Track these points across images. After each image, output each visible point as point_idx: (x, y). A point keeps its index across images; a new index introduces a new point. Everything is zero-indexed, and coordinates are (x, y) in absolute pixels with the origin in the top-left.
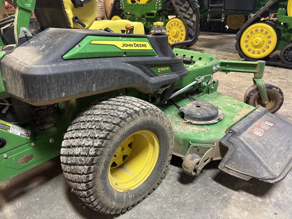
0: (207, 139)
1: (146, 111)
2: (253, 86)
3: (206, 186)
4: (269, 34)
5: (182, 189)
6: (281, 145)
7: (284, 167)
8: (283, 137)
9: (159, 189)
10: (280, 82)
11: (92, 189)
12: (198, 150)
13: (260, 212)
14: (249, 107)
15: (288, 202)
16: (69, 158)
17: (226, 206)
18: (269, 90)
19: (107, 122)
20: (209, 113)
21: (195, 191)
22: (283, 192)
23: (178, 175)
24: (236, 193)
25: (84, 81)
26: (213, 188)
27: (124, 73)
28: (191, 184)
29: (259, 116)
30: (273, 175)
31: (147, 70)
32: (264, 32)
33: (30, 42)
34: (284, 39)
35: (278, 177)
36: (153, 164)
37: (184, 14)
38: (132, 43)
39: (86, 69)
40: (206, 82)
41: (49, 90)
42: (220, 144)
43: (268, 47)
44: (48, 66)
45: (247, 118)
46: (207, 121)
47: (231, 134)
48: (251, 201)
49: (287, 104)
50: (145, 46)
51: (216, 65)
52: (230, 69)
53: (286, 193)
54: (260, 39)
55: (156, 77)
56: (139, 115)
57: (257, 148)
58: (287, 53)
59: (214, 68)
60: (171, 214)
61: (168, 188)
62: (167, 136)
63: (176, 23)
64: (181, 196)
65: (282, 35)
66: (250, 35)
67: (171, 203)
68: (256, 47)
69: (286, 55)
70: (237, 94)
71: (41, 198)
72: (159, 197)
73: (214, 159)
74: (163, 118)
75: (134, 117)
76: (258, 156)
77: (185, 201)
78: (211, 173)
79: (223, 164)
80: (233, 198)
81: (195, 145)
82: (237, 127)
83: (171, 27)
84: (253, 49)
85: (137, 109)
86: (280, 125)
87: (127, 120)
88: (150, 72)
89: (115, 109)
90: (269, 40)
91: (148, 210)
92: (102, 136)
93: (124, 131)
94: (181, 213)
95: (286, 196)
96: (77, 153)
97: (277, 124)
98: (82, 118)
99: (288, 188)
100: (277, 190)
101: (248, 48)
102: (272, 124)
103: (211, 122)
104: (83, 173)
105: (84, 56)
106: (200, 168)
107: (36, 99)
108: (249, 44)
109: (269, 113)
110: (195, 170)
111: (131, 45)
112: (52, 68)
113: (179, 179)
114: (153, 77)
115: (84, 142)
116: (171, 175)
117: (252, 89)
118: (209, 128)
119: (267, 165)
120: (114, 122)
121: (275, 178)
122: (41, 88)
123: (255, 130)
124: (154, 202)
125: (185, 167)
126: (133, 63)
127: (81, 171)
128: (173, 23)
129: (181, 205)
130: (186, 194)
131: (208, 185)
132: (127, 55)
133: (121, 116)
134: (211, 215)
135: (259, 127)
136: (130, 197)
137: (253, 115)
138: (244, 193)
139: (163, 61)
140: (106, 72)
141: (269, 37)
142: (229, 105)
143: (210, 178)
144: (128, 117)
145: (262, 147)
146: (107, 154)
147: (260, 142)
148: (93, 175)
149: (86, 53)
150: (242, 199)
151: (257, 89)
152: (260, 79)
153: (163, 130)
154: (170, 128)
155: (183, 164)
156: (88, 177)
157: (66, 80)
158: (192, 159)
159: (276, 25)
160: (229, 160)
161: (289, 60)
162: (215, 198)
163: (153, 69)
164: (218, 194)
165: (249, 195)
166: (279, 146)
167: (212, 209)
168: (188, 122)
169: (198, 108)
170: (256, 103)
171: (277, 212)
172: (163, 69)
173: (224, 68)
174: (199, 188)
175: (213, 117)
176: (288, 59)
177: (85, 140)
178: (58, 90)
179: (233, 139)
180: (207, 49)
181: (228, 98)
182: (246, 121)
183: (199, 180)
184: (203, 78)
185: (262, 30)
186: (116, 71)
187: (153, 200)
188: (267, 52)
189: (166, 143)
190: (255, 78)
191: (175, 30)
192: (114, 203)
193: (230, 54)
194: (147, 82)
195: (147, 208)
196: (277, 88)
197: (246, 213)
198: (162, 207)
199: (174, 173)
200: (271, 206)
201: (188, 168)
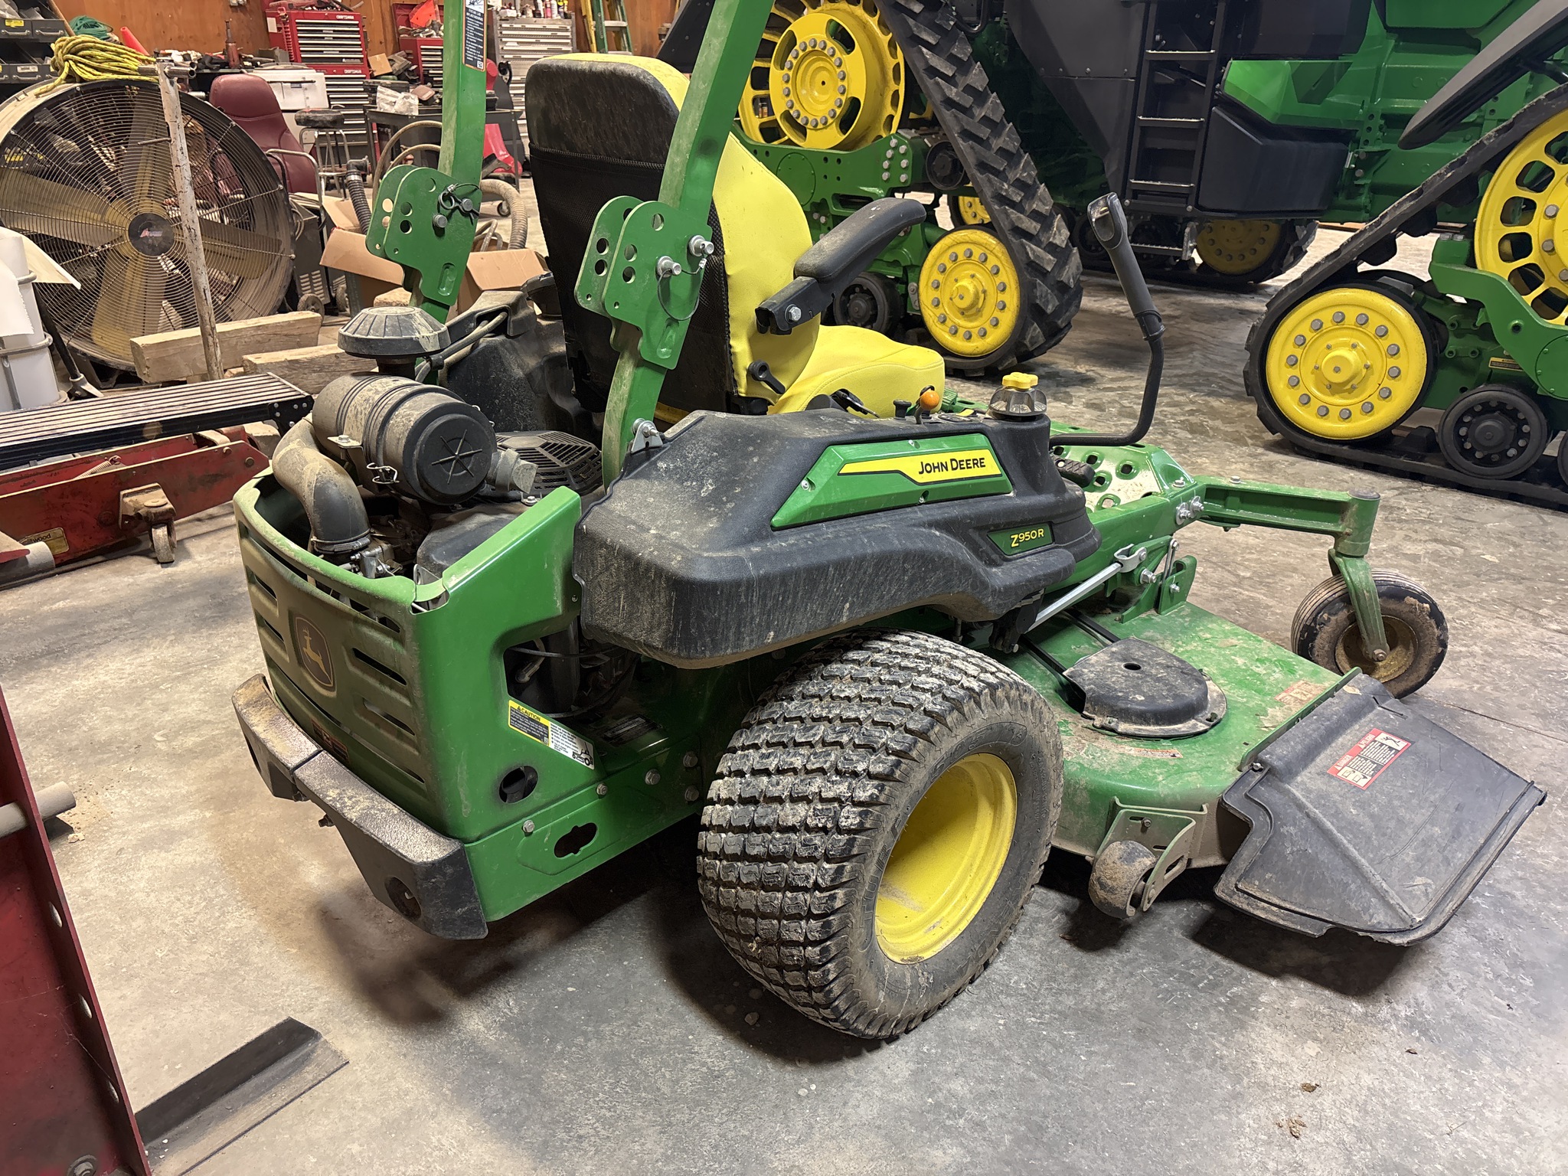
0: (1177, 790)
1: (1000, 693)
2: (1327, 583)
3: (1166, 958)
4: (1393, 338)
5: (1081, 966)
6: (1432, 821)
7: (1440, 895)
8: (1441, 791)
9: (1000, 965)
10: (1436, 556)
11: (835, 940)
12: (1144, 829)
13: (1359, 1045)
14: (1315, 673)
15: (1453, 1017)
16: (756, 838)
17: (1242, 1025)
18: (1392, 605)
19: (885, 725)
20: (1176, 696)
21: (1132, 974)
22: (1435, 986)
23: (1059, 919)
24: (1274, 983)
25: (826, 593)
26: (1194, 967)
27: (925, 561)
28: (1113, 951)
29: (1356, 712)
30: (1403, 920)
31: (981, 542)
32: (1371, 329)
33: (655, 463)
34: (1457, 363)
35: (1421, 925)
36: (990, 874)
37: (1014, 214)
38: (945, 458)
39: (834, 557)
40: (1151, 566)
41: (739, 626)
42: (1222, 810)
43: (1386, 395)
44: (742, 552)
45: (1313, 717)
46: (1170, 724)
47: (1259, 776)
48: (1326, 1011)
49: (1459, 656)
50: (979, 463)
51: (1188, 498)
52: (1242, 514)
53: (1446, 987)
54: (1351, 356)
55: (1006, 566)
56: (978, 704)
57: (1351, 827)
58: (1468, 425)
59: (1183, 511)
60: (1056, 1046)
61: (1031, 964)
62: (1048, 774)
63: (977, 252)
64: (1084, 991)
65: (1450, 347)
66: (1309, 335)
67: (1053, 1011)
68: (1333, 388)
69: (1463, 431)
70: (1258, 604)
71: (582, 985)
72: (1007, 989)
73: (1195, 865)
74: (1041, 713)
75: (966, 709)
76: (1355, 853)
77: (1099, 1005)
78: (1181, 916)
79: (1233, 880)
80: (1264, 999)
81: (1135, 809)
82: (1279, 751)
83: (949, 265)
84: (1321, 397)
85: (975, 685)
86: (1432, 748)
87: (949, 719)
88: (990, 551)
89: (905, 684)
90: (1392, 362)
91: (976, 1032)
92: (879, 768)
93: (939, 756)
94: (1092, 1044)
95: (1447, 997)
96: (791, 821)
97: (1420, 744)
98: (792, 707)
99: (1455, 974)
100: (1415, 979)
101: (1301, 390)
102: (1402, 745)
103: (1182, 728)
104: (817, 886)
105: (822, 516)
106: (1153, 893)
107: (703, 652)
108: (1305, 372)
109: (1392, 702)
110: (1136, 901)
111: (942, 466)
112: (754, 558)
113: (1069, 933)
114: (997, 565)
115: (817, 784)
116: (1037, 920)
117: (1324, 595)
118: (1178, 749)
119: (1385, 885)
120: (911, 726)
121: (1412, 929)
122: (723, 619)
123: (1344, 762)
124: (990, 1007)
125: (1103, 886)
126: (946, 526)
127: (807, 877)
128: (960, 250)
129: (1089, 1019)
130: (1101, 984)
131: (1175, 957)
132: (929, 499)
133: (930, 707)
134: (1193, 1050)
135: (1356, 753)
136: (922, 980)
137: (1334, 706)
138: (1302, 985)
139: (1031, 509)
140: (883, 561)
141: (1394, 352)
142: (1240, 661)
143: (1177, 933)
144: (951, 710)
145: (1368, 824)
146: (889, 829)
147: (1362, 805)
148: (845, 894)
149: (828, 506)
150: (1295, 1003)
151: (1347, 598)
152: (1358, 562)
153: (1037, 755)
154: (1058, 750)
155: (1094, 876)
156: (833, 898)
157: (785, 592)
158: (1129, 858)
159: (1424, 300)
160: (1253, 865)
161: (1478, 455)
162: (1204, 999)
163: (998, 539)
164: (1213, 986)
165: (1319, 990)
166: (1425, 823)
167: (1197, 1032)
168: (1103, 728)
169: (1132, 673)
170: (1340, 651)
171: (1416, 1046)
172: (1026, 536)
173: (1217, 508)
174: (1142, 966)
175: (1188, 711)
176: (1472, 451)
177: (818, 781)
178: (760, 624)
179: (1265, 794)
180: (1110, 373)
181: (1236, 635)
182: (1309, 728)
183: (1142, 940)
184: (1141, 551)
185: (1363, 321)
186: (908, 556)
187: (988, 1000)
188: (1384, 415)
189: (1042, 802)
190: (1339, 554)
191: (965, 282)
192: (882, 994)
193: (1216, 403)
194: (984, 585)
195: (973, 1025)
196: (1421, 597)
197: (1312, 1049)
198: (1022, 1025)
199: (1045, 913)
200: (1394, 1027)
201: (1112, 891)
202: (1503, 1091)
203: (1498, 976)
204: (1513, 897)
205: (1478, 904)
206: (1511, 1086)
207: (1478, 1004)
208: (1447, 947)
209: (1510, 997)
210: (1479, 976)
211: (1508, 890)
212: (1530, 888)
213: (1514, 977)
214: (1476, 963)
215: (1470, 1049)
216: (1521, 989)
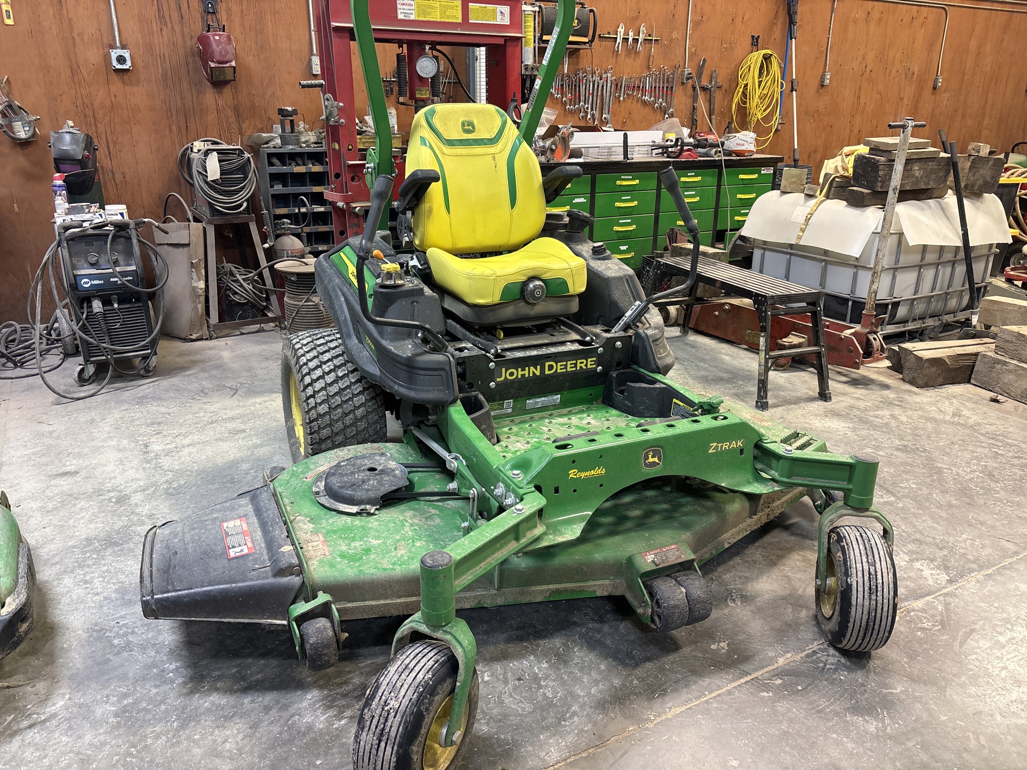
97: (225, 561)
123: (244, 526)
135: (245, 533)
202: (99, 590)
203: (133, 632)
204: (156, 686)
205: (171, 664)
206: (98, 594)
207: (133, 613)
208: (167, 627)
209: (121, 629)
210: (142, 626)
211: (162, 688)
212: (150, 700)
213: (125, 639)
214: (148, 630)
215: (123, 595)
216: (118, 635)
